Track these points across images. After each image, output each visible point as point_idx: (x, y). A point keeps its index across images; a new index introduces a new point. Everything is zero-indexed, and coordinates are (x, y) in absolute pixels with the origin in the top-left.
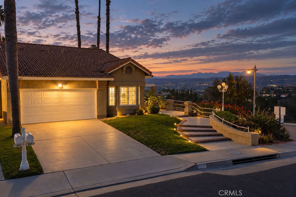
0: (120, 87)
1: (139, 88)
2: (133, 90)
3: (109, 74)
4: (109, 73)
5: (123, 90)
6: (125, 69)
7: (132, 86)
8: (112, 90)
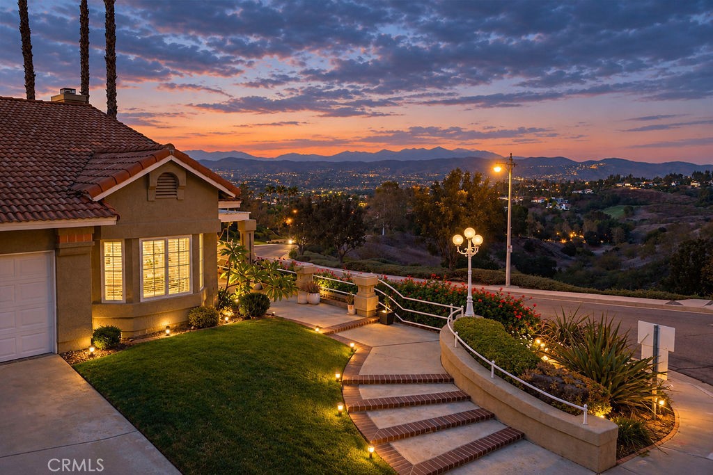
0: (140, 240)
1: (201, 237)
2: (181, 246)
3: (101, 202)
4: (97, 198)
5: (151, 249)
6: (153, 182)
7: (177, 233)
8: (113, 252)
